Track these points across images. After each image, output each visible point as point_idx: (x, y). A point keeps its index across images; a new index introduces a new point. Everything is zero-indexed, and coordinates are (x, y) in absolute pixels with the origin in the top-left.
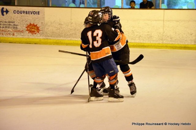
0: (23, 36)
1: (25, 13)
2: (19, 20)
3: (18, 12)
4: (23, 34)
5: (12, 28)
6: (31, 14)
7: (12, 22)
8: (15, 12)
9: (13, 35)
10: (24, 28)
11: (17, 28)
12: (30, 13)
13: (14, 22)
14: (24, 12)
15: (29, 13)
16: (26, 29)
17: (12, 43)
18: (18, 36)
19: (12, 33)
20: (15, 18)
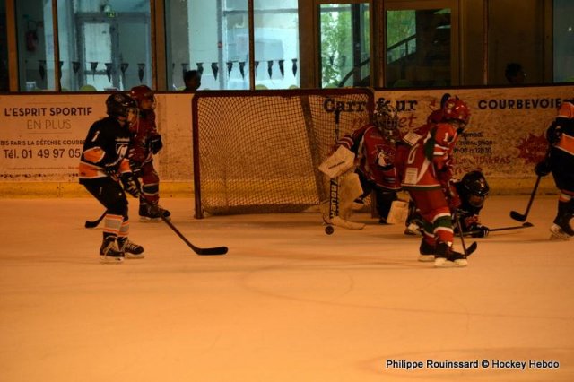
0: (508, 172)
1: (515, 106)
2: (496, 128)
3: (493, 105)
4: (508, 168)
5: (475, 151)
6: (535, 106)
7: (474, 135)
8: (483, 105)
10: (513, 149)
11: (489, 150)
12: (531, 105)
13: (480, 135)
14: (511, 104)
15: (527, 104)
16: (519, 151)
18: (493, 175)
20: (482, 122)
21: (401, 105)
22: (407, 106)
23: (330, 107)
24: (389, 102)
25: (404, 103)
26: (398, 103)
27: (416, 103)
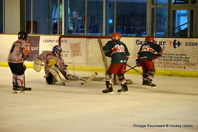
0: (194, 69)
2: (191, 53)
3: (190, 44)
4: (194, 67)
5: (184, 61)
7: (184, 55)
8: (187, 44)
9: (185, 68)
10: (196, 60)
11: (188, 61)
13: (186, 55)
17: (183, 76)
18: (189, 70)
19: (183, 66)
20: (186, 50)
21: (160, 43)
22: (162, 43)
23: (138, 43)
24: (157, 42)
25: (161, 42)
26: (159, 42)
27: (165, 42)
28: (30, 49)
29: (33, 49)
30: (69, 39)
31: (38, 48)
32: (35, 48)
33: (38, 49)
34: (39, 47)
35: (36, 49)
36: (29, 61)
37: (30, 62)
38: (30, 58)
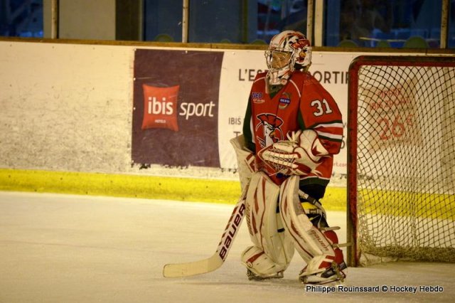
28: (177, 109)
29: (191, 110)
30: (393, 74)
31: (212, 105)
32: (200, 108)
33: (215, 110)
34: (216, 102)
35: (203, 112)
36: (170, 165)
37: (175, 169)
38: (175, 154)
